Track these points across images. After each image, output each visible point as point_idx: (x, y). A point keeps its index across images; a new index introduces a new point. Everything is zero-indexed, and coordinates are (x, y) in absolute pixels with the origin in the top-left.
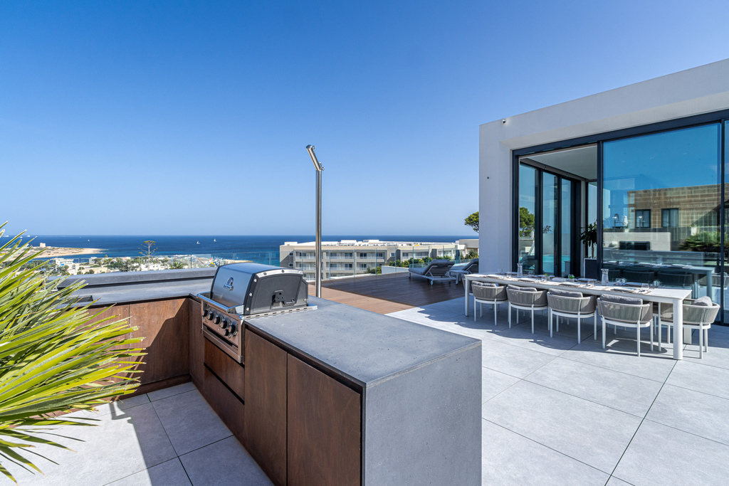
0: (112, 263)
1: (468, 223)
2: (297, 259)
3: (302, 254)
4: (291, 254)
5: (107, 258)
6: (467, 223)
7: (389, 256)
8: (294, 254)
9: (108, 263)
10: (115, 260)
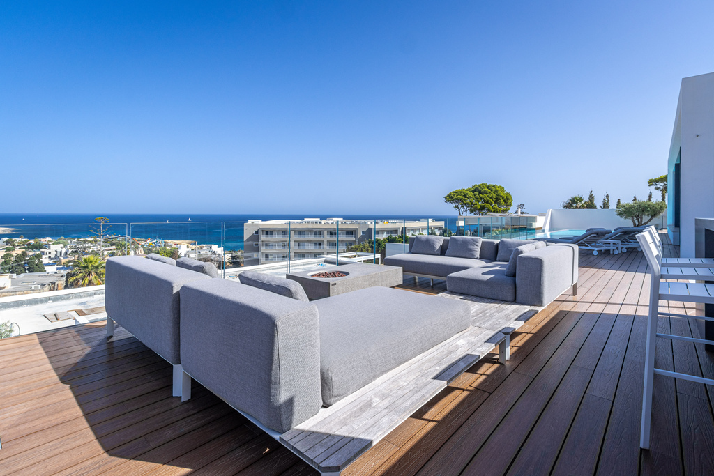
0: (29, 244)
1: (449, 201)
2: (263, 238)
3: (268, 232)
4: (256, 233)
5: (23, 240)
6: (447, 201)
7: (360, 234)
8: (260, 233)
9: (23, 245)
10: (32, 241)
